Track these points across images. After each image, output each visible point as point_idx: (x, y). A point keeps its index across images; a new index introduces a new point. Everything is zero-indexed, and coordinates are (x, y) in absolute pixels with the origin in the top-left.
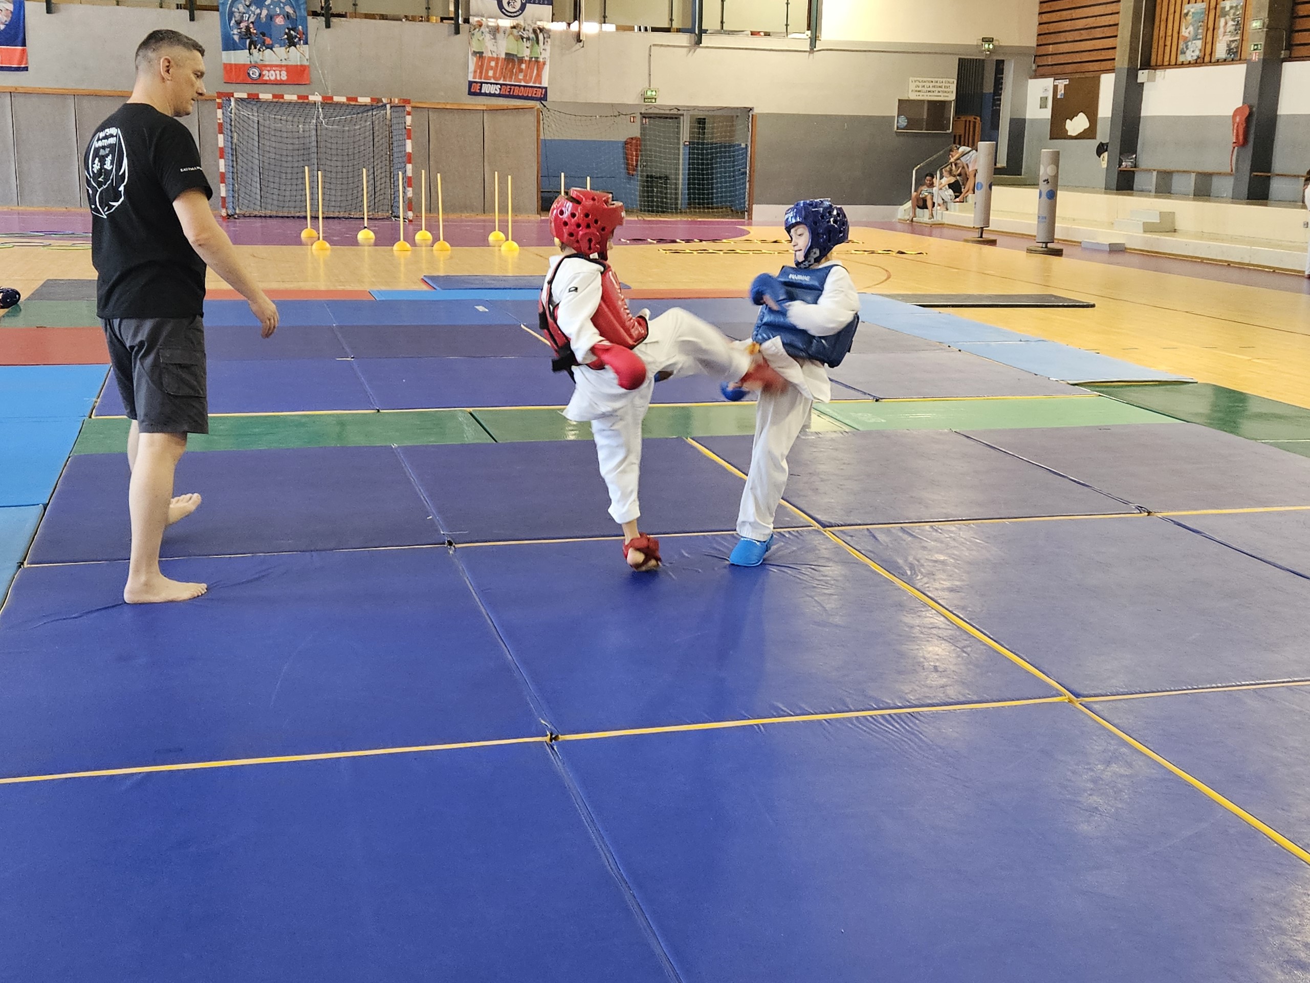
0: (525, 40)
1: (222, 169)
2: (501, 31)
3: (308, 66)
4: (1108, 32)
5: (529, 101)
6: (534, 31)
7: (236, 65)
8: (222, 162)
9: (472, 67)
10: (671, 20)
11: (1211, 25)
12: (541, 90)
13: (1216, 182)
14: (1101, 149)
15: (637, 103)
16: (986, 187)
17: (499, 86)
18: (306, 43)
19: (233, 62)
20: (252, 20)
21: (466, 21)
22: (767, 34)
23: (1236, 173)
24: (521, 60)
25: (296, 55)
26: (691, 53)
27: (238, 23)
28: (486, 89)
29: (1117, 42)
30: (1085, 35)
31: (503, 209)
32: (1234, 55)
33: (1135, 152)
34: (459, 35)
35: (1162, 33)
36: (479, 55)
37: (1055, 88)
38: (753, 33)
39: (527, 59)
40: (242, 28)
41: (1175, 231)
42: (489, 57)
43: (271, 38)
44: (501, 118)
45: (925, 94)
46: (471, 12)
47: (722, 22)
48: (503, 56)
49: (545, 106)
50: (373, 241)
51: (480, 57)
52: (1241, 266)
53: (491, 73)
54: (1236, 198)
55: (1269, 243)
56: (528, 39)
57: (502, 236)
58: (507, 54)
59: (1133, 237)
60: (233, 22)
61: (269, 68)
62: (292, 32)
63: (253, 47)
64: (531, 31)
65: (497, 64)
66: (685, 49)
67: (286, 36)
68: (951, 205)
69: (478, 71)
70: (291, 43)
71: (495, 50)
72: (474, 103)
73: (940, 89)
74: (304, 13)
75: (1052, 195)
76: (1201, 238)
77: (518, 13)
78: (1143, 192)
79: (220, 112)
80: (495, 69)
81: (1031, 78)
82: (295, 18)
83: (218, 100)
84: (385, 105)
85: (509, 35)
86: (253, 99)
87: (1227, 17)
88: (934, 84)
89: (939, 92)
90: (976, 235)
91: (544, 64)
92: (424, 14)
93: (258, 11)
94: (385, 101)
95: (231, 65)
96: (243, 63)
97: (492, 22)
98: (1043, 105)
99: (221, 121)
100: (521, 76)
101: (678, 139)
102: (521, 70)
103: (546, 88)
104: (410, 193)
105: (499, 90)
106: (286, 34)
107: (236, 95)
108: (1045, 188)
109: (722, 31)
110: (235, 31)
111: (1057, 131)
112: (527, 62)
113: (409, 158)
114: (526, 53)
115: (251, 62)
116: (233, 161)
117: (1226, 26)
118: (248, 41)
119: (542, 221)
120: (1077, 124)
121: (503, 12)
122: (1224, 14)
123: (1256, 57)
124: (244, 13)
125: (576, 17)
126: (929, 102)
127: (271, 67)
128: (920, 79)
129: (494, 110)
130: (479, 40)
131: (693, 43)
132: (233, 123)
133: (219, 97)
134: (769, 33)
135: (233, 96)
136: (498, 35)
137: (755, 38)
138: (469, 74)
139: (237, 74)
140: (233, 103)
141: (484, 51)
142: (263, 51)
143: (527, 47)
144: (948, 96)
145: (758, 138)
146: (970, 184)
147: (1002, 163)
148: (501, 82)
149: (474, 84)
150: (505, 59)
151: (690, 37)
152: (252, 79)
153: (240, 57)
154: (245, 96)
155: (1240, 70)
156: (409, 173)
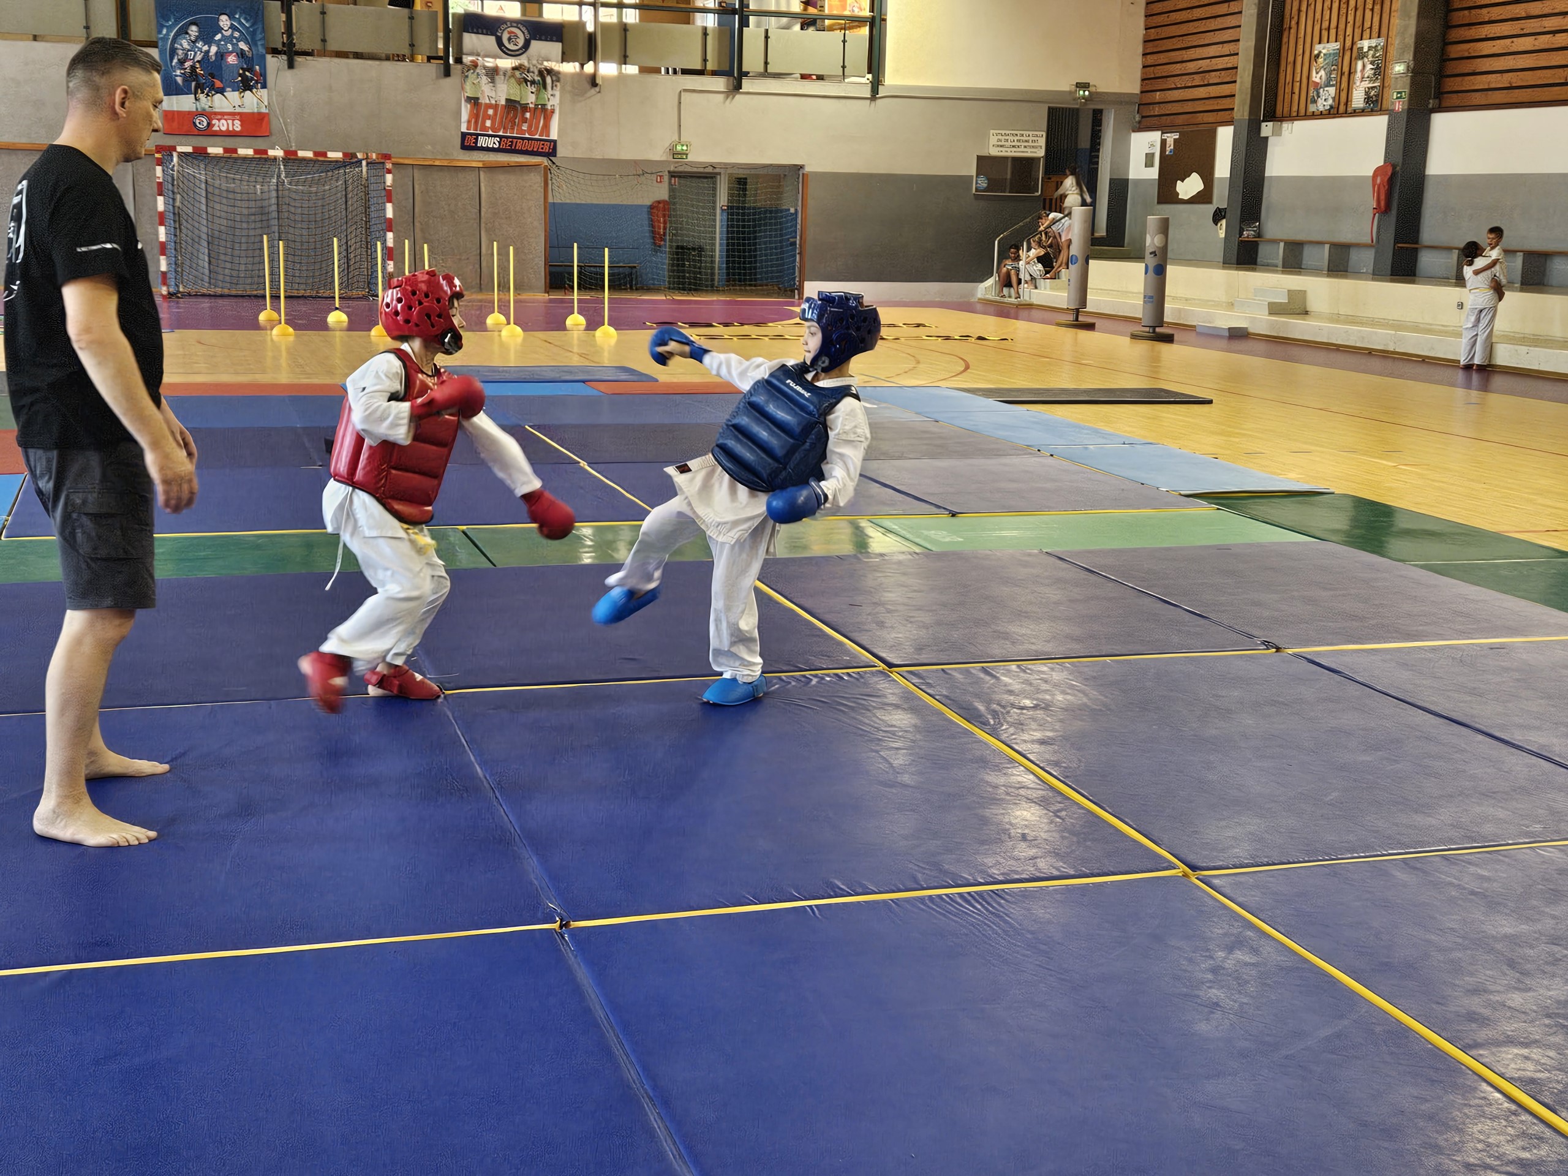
0: (528, 83)
1: (162, 237)
2: (501, 73)
3: (268, 114)
4: (1225, 76)
5: (536, 157)
6: (541, 73)
7: (179, 112)
8: (162, 230)
9: (465, 116)
10: (705, 60)
11: (1346, 69)
12: (549, 143)
13: (1354, 256)
14: (1218, 216)
15: (664, 158)
16: (1080, 261)
17: (498, 139)
18: (264, 86)
19: (175, 109)
20: (199, 57)
21: (459, 60)
22: (820, 78)
23: (1376, 244)
24: (525, 108)
25: (251, 101)
26: (729, 100)
27: (182, 62)
28: (482, 142)
29: (1236, 88)
30: (1197, 80)
31: (504, 286)
32: (1374, 105)
33: (1258, 219)
34: (448, 80)
35: (1289, 78)
36: (474, 101)
37: (1163, 143)
38: (804, 77)
39: (532, 106)
40: (186, 69)
41: (1306, 313)
42: (486, 104)
43: (221, 81)
44: (502, 177)
45: (1009, 150)
46: (465, 50)
47: (766, 63)
48: (503, 102)
49: (554, 163)
50: (345, 324)
51: (475, 103)
52: (1385, 355)
53: (488, 123)
54: (1377, 274)
55: (1416, 328)
56: (533, 82)
57: (502, 318)
58: (508, 100)
59: (1258, 320)
60: (175, 61)
61: (219, 117)
62: (247, 73)
63: (199, 91)
64: (536, 72)
65: (495, 113)
66: (721, 97)
67: (240, 78)
68: (1041, 283)
69: (473, 121)
70: (246, 86)
71: (494, 96)
72: (468, 159)
73: (1026, 144)
74: (262, 50)
75: (1160, 271)
76: (1338, 322)
77: (521, 51)
78: (1269, 267)
79: (159, 169)
80: (493, 118)
81: (1134, 131)
82: (250, 56)
83: (157, 155)
84: (360, 161)
85: (510, 77)
86: (200, 154)
87: (1366, 60)
88: (1018, 138)
89: (1025, 147)
90: (1071, 317)
92: (406, 51)
93: (206, 48)
94: (360, 156)
95: (173, 112)
96: (187, 110)
97: (490, 63)
98: (1149, 163)
99: (161, 180)
100: (525, 127)
101: (714, 202)
102: (525, 120)
103: (555, 142)
104: (391, 266)
105: (497, 144)
106: (240, 75)
107: (180, 149)
108: (1151, 261)
109: (766, 74)
110: (178, 72)
111: (1166, 193)
112: (533, 110)
113: (389, 225)
114: (531, 99)
115: (197, 109)
116: (175, 228)
117: (1364, 69)
118: (193, 84)
119: (551, 301)
120: (1190, 186)
121: (502, 50)
122: (1362, 55)
123: (1399, 107)
124: (189, 50)
125: (591, 56)
126: (1015, 160)
127: (223, 114)
128: (1003, 132)
129: (490, 168)
130: (474, 83)
131: (731, 88)
132: (175, 183)
133: (158, 152)
134: (823, 75)
135: (175, 150)
136: (497, 77)
137: (806, 82)
138: (462, 124)
139: (182, 124)
140: (175, 159)
141: (479, 95)
142: (213, 95)
143: (532, 93)
144: (1036, 152)
145: (810, 202)
146: (1063, 257)
147: (1102, 231)
148: (501, 133)
149: (468, 136)
150: (506, 106)
151: (728, 80)
152: (199, 130)
153: (184, 103)
154: (189, 149)
155: (1379, 124)
156: (390, 243)
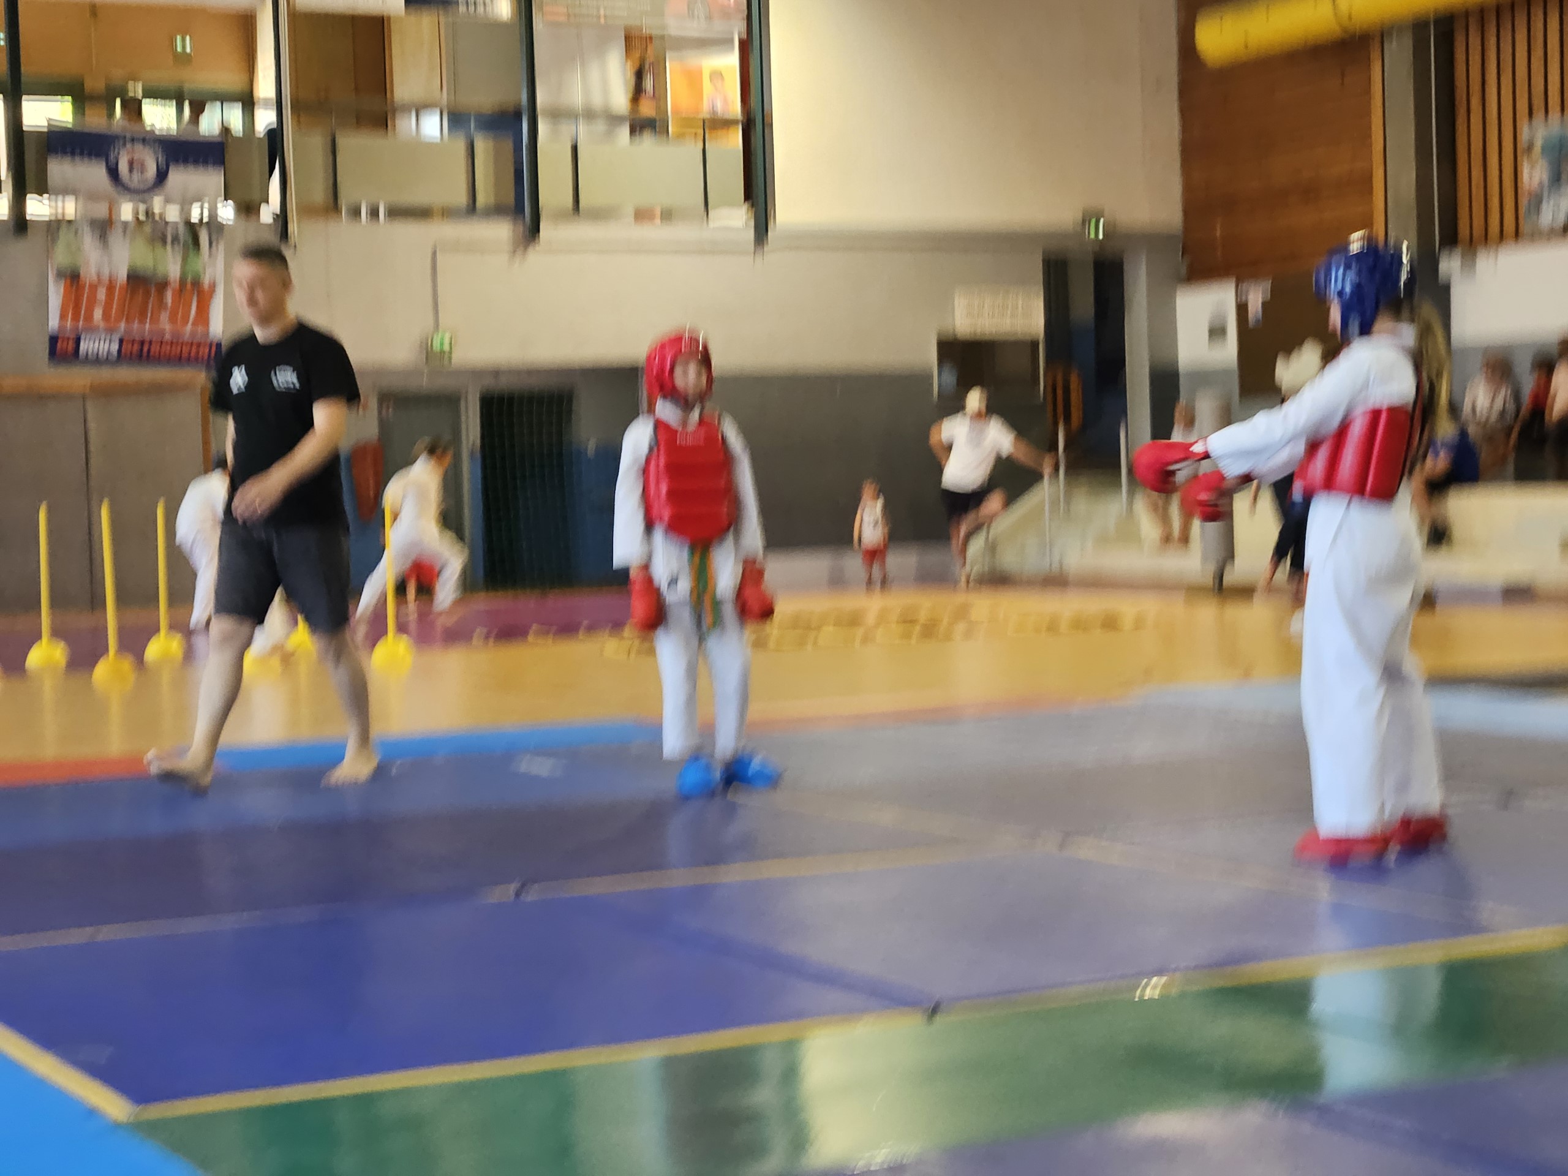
0: (168, 243)
2: (118, 227)
5: (183, 369)
6: (189, 224)
9: (55, 304)
10: (474, 191)
12: (208, 345)
15: (413, 364)
17: (117, 341)
22: (667, 215)
24: (163, 285)
26: (517, 257)
28: (88, 347)
36: (72, 278)
37: (1242, 301)
38: (640, 215)
42: (92, 281)
44: (125, 409)
47: (576, 194)
48: (122, 275)
51: (73, 281)
53: (98, 314)
56: (176, 240)
58: (131, 273)
64: (182, 223)
65: (110, 296)
66: (505, 254)
69: (70, 310)
71: (106, 267)
72: (63, 378)
77: (151, 189)
80: (106, 303)
81: (1179, 287)
85: (134, 234)
91: (213, 287)
102: (164, 306)
105: (115, 349)
109: (576, 212)
111: (1253, 383)
114: (173, 269)
121: (118, 189)
130: (69, 247)
131: (521, 237)
134: (671, 211)
136: (110, 235)
137: (644, 224)
138: (50, 319)
141: (80, 266)
143: (175, 258)
144: (1029, 328)
149: (61, 339)
150: (128, 283)
151: (515, 223)
